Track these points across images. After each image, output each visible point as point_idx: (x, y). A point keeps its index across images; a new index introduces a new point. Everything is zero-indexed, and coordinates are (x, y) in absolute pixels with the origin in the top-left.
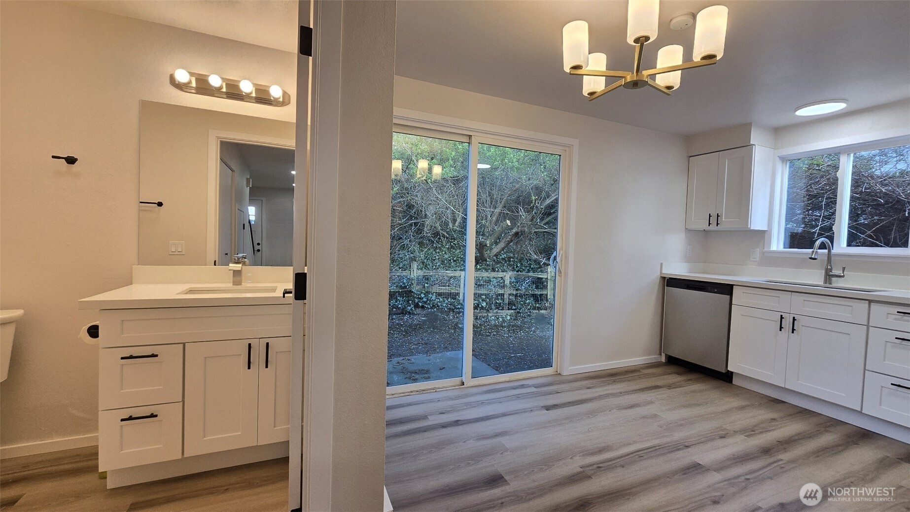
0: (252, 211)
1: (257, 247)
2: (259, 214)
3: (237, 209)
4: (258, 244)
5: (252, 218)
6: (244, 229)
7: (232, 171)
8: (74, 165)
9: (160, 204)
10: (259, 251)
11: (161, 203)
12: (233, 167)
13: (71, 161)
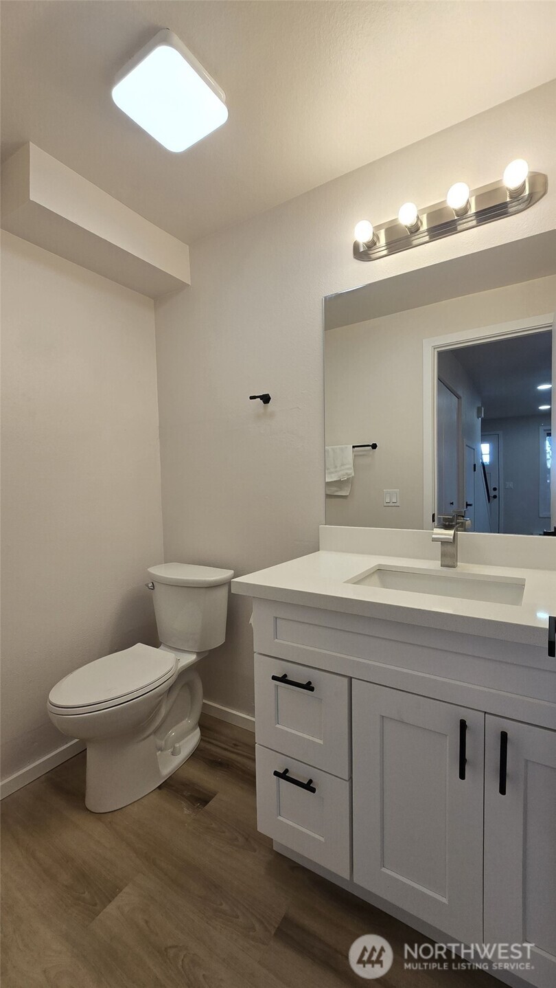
0: (485, 448)
1: (492, 493)
2: (495, 453)
3: (465, 446)
4: (495, 489)
5: (486, 459)
6: (475, 470)
7: (458, 397)
8: (269, 404)
9: (374, 446)
10: (495, 497)
11: (375, 444)
12: (460, 393)
13: (266, 399)
